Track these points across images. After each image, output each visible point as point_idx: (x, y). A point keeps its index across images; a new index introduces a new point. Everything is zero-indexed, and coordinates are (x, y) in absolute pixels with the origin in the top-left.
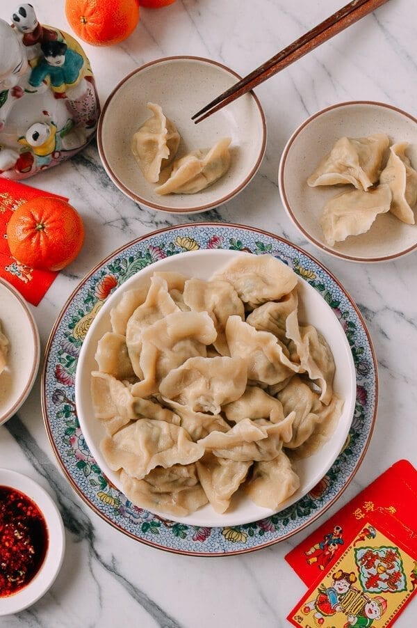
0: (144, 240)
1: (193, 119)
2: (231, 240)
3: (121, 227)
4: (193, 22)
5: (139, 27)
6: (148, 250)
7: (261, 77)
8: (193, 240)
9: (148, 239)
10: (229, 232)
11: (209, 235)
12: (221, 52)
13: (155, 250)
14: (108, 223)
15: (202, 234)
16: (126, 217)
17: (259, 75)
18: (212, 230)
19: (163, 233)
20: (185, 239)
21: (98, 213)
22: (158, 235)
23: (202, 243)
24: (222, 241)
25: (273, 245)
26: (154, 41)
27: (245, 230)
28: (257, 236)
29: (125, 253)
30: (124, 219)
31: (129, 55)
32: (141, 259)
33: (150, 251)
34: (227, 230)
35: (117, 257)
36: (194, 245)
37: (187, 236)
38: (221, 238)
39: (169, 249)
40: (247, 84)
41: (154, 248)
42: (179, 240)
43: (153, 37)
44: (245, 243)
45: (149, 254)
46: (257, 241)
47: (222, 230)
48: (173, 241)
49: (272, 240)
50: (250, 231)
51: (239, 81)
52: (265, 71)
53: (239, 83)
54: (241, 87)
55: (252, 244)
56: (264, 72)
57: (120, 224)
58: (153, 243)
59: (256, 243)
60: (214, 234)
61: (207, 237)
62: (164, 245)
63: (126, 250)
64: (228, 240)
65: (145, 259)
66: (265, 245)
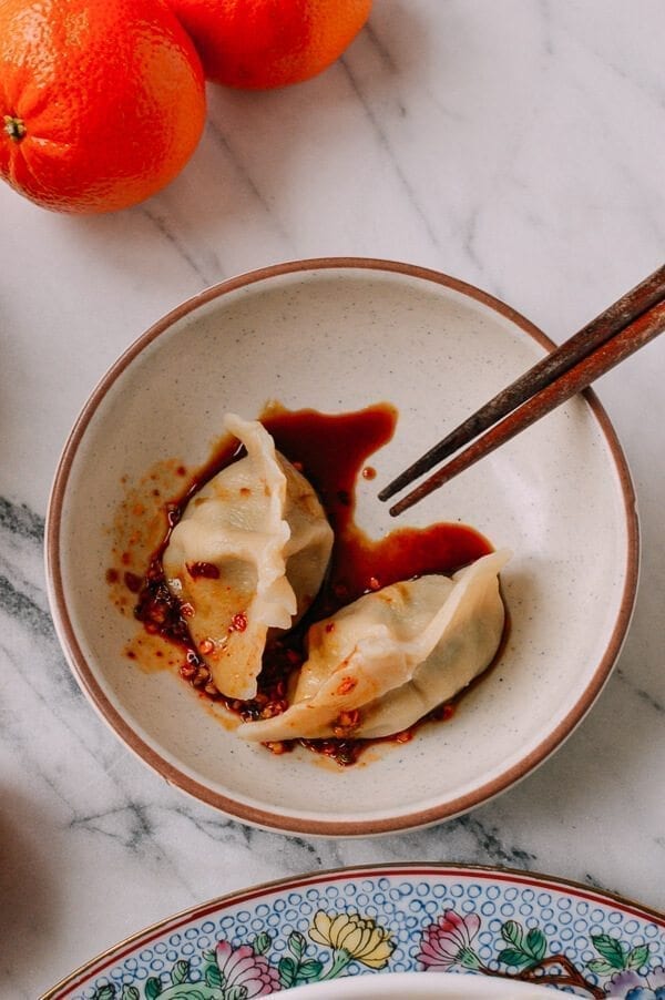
0: (198, 923)
1: (384, 497)
2: (507, 928)
3: (128, 837)
4: (382, 138)
5: (207, 143)
6: (215, 954)
7: (621, 341)
8: (372, 925)
9: (215, 917)
10: (499, 902)
11: (430, 908)
12: (471, 237)
13: (237, 955)
14: (82, 822)
15: (403, 905)
16: (147, 802)
17: (616, 333)
18: (439, 891)
19: (269, 899)
20: (344, 920)
21: (50, 783)
22: (249, 906)
23: (404, 935)
24: (473, 931)
25: (653, 948)
26: (256, 193)
27: (557, 895)
28: (597, 916)
29: (132, 965)
30: (136, 808)
31: (171, 238)
32: (187, 987)
33: (222, 960)
34: (493, 892)
35: (101, 979)
36: (376, 939)
37: (352, 911)
38: (471, 920)
39: (287, 954)
40: (572, 365)
41: (235, 949)
42: (323, 924)
43: (250, 183)
44: (556, 937)
45: (215, 971)
46: (597, 932)
47: (474, 891)
48: (303, 926)
49: (652, 930)
50: (575, 899)
51: (542, 354)
52: (635, 319)
53: (545, 363)
54: (554, 377)
55: (581, 944)
56: (630, 323)
57: (122, 825)
58: (231, 933)
59: (595, 939)
60: (449, 905)
61: (421, 915)
62: (269, 940)
63: (135, 954)
64: (496, 927)
65: (201, 986)
66: (625, 947)
